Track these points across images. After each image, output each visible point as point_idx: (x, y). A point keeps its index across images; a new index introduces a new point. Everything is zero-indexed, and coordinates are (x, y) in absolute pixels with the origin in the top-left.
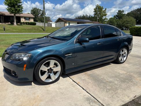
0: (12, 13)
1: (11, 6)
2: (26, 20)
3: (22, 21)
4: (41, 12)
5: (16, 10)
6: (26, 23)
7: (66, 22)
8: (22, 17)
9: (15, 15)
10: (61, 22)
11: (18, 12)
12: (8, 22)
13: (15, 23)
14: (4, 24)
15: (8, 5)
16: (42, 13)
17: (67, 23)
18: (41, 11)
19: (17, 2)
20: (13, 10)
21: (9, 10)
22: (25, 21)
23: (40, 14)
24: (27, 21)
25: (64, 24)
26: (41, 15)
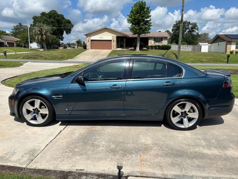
0: (136, 34)
1: (135, 24)
2: (157, 41)
3: (150, 44)
4: (190, 26)
5: (141, 29)
6: (155, 47)
7: (230, 43)
8: (151, 38)
9: (139, 35)
10: (220, 43)
11: (143, 31)
12: (132, 47)
13: (138, 48)
14: (125, 49)
15: (132, 22)
16: (192, 28)
17: (232, 43)
18: (191, 24)
19: (143, 17)
20: (136, 30)
21: (132, 29)
22: (154, 43)
23: (187, 30)
24: (157, 44)
25: (226, 47)
26: (190, 31)
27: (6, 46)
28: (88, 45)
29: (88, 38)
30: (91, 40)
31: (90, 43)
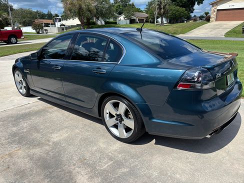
27: (137, 23)
28: (213, 16)
29: (213, 8)
30: (218, 10)
31: (215, 13)
